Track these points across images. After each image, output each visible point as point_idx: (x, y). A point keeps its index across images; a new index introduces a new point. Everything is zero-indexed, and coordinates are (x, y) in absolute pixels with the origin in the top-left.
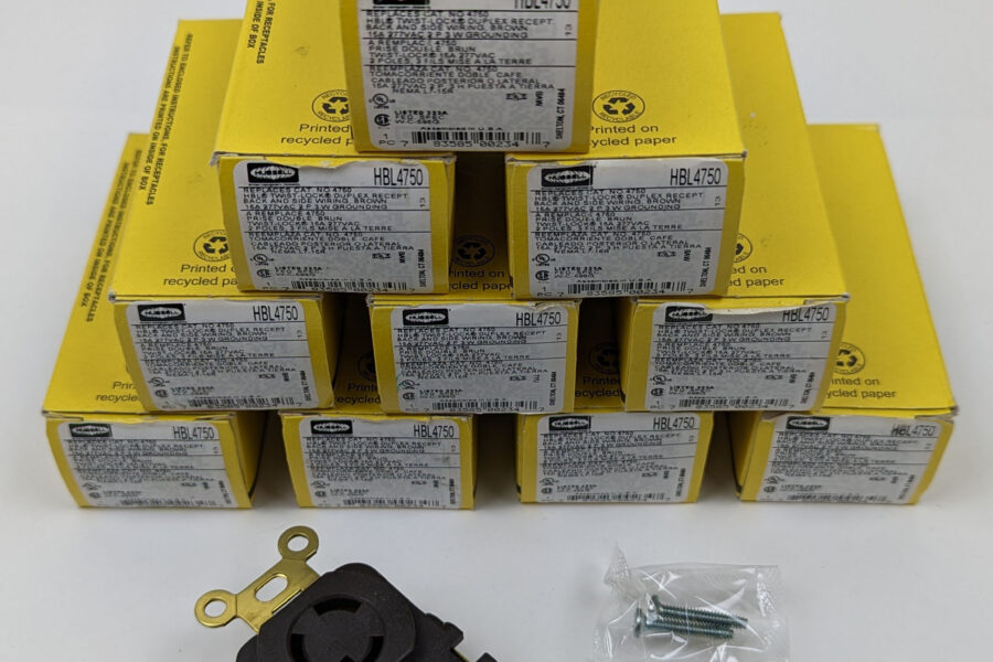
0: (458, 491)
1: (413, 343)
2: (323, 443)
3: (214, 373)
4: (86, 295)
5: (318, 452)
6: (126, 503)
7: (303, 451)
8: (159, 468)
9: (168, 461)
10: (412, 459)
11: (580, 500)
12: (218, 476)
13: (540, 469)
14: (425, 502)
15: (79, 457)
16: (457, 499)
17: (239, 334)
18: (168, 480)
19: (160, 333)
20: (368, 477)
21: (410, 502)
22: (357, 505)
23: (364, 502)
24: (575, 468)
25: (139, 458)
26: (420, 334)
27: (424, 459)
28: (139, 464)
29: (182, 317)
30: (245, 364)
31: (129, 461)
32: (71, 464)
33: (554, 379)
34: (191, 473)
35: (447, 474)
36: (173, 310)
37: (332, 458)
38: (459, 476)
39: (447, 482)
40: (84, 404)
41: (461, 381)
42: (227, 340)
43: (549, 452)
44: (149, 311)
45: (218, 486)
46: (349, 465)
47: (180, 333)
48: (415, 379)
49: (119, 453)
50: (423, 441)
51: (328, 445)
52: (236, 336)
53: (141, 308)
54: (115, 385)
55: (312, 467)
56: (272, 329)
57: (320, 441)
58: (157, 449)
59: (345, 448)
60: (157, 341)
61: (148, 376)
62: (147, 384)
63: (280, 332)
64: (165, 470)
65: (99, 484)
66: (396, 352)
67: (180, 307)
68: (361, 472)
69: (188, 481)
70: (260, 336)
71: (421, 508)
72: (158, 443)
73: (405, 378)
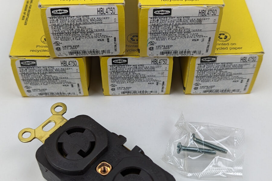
0: (165, 87)
1: (156, 24)
2: (116, 68)
3: (80, 39)
4: (24, 16)
5: (114, 72)
6: (41, 94)
7: (108, 71)
8: (54, 78)
9: (58, 75)
10: (149, 73)
11: (207, 93)
12: (77, 81)
13: (195, 78)
14: (152, 92)
15: (23, 75)
16: (164, 90)
17: (91, 20)
18: (58, 83)
19: (59, 21)
20: (132, 82)
21: (146, 92)
22: (126, 94)
23: (129, 92)
24: (208, 78)
25: (47, 74)
26: (159, 20)
27: (154, 73)
28: (47, 77)
29: (68, 13)
30: (93, 34)
31: (43, 76)
32: (21, 77)
33: (209, 41)
34: (67, 80)
35: (162, 79)
36: (65, 10)
37: (119, 74)
38: (167, 80)
39: (162, 83)
40: (26, 53)
41: (173, 41)
42: (86, 23)
43: (199, 71)
44: (55, 11)
45: (77, 86)
46: (125, 77)
47: (67, 20)
48: (155, 40)
49: (39, 72)
50: (155, 66)
51: (118, 69)
52: (90, 22)
53: (52, 10)
54: (37, 46)
55: (111, 78)
56: (104, 18)
57: (115, 67)
58: (54, 70)
59: (124, 70)
60: (58, 25)
61: (53, 41)
62: (53, 44)
63: (107, 20)
64: (57, 79)
65: (31, 86)
66: (149, 28)
67: (68, 9)
68: (130, 79)
69: (65, 84)
70: (99, 21)
71: (150, 94)
72: (55, 68)
73: (151, 40)
